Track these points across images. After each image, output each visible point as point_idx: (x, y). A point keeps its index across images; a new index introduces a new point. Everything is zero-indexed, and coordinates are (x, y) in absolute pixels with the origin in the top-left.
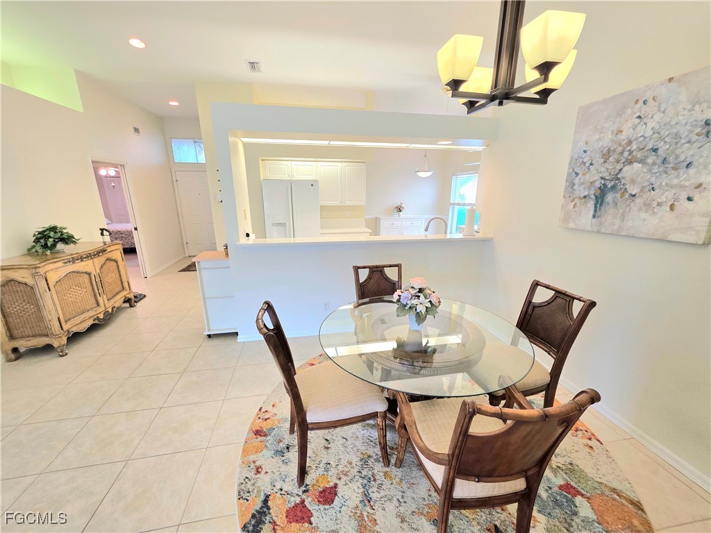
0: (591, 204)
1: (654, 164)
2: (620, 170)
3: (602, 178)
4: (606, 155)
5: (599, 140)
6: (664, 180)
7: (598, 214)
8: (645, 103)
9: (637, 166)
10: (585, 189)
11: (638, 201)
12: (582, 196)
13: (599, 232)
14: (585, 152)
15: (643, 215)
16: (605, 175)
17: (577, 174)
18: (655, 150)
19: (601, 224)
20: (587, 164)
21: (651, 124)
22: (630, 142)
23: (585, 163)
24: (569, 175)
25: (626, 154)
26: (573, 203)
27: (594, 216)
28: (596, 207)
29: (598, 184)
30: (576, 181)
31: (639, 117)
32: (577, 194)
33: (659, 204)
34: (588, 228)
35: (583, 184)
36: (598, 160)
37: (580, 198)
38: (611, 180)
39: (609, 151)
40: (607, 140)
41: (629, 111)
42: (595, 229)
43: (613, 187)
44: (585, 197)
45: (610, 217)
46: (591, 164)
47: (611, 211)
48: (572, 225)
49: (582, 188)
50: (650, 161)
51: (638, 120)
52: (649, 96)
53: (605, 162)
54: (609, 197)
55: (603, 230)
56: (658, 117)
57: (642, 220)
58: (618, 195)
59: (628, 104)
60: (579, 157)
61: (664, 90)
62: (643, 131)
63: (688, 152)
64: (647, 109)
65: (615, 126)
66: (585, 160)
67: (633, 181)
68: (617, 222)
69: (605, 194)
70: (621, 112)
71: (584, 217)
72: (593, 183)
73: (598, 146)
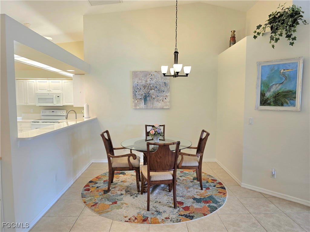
0: (143, 101)
1: (157, 90)
2: (149, 91)
3: (145, 93)
4: (145, 87)
5: (141, 82)
6: (160, 94)
7: (146, 103)
8: (151, 75)
9: (153, 91)
10: (140, 96)
11: (155, 99)
12: (140, 98)
13: (147, 109)
14: (138, 85)
15: (157, 103)
16: (145, 92)
17: (136, 92)
18: (156, 87)
19: (147, 106)
20: (139, 89)
21: (154, 81)
22: (150, 84)
23: (138, 89)
24: (133, 92)
25: (150, 87)
26: (137, 101)
27: (145, 104)
28: (145, 102)
29: (144, 95)
30: (137, 94)
31: (151, 78)
32: (138, 98)
33: (160, 100)
34: (144, 108)
35: (139, 95)
36: (143, 88)
37: (139, 99)
38: (147, 94)
39: (145, 85)
40: (144, 83)
41: (148, 76)
42: (146, 108)
43: (148, 96)
44: (141, 99)
45: (149, 104)
46: (140, 89)
47: (149, 102)
48: (138, 107)
49: (139, 96)
50: (156, 90)
51: (151, 79)
52: (152, 73)
53: (144, 89)
54: (148, 99)
55: (148, 108)
56: (155, 79)
58: (150, 98)
59: (146, 74)
60: (136, 86)
61: (155, 73)
62: (153, 82)
63: (163, 89)
64: (153, 77)
65: (145, 79)
66: (138, 87)
67: (153, 94)
68: (152, 105)
69: (146, 98)
70: (146, 76)
71: (142, 104)
72: (142, 94)
73: (141, 84)
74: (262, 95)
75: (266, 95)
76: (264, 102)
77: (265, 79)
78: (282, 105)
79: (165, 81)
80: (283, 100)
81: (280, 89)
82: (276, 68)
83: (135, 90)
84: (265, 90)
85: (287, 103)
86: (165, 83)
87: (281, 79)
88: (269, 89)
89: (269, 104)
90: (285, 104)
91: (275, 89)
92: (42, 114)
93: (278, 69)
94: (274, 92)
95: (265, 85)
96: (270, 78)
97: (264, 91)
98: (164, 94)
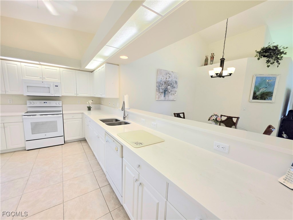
0: (163, 94)
2: (167, 87)
4: (165, 83)
5: (163, 79)
6: (173, 90)
9: (169, 86)
11: (170, 93)
13: (165, 100)
15: (171, 96)
16: (165, 87)
17: (160, 86)
18: (171, 84)
19: (165, 98)
21: (171, 79)
22: (168, 81)
23: (161, 84)
24: (158, 86)
25: (168, 84)
26: (160, 94)
27: (164, 97)
29: (164, 89)
30: (160, 88)
33: (173, 94)
34: (163, 100)
37: (161, 92)
40: (165, 80)
43: (167, 90)
46: (163, 84)
47: (167, 95)
48: (160, 99)
49: (161, 90)
50: (171, 86)
52: (170, 73)
54: (166, 93)
57: (171, 97)
59: (167, 73)
60: (160, 82)
61: (171, 73)
62: (170, 80)
63: (175, 85)
64: (170, 76)
65: (166, 77)
66: (161, 83)
67: (169, 89)
68: (168, 98)
69: (165, 92)
70: (167, 74)
71: (162, 97)
72: (163, 89)
73: (163, 80)
74: (255, 93)
75: (256, 94)
76: (255, 97)
77: (257, 84)
78: (265, 99)
79: (176, 80)
80: (265, 97)
81: (265, 91)
82: (264, 79)
83: (159, 84)
84: (257, 90)
85: (268, 98)
86: (176, 81)
87: (266, 85)
88: (259, 91)
89: (258, 99)
90: (266, 99)
91: (262, 90)
92: (28, 105)
93: (266, 79)
94: (261, 92)
95: (257, 88)
96: (260, 84)
97: (255, 91)
98: (175, 89)
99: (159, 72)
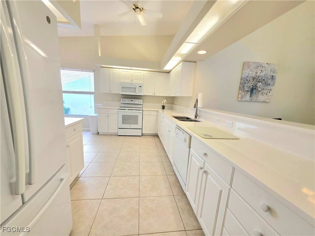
0: (249, 93)
1: (264, 83)
2: (257, 84)
3: (252, 85)
4: (254, 79)
5: (252, 74)
6: (265, 88)
7: (251, 96)
8: (263, 67)
9: (260, 83)
10: (248, 88)
11: (261, 92)
12: (247, 90)
13: (251, 101)
14: (248, 76)
15: (261, 96)
16: (253, 85)
17: (245, 83)
18: (264, 80)
19: (252, 99)
20: (248, 81)
21: (264, 73)
22: (259, 77)
23: (248, 80)
25: (258, 80)
26: (244, 93)
27: (250, 97)
28: (251, 94)
29: (251, 87)
30: (245, 86)
31: (261, 70)
32: (245, 89)
33: (264, 93)
34: (248, 100)
35: (247, 86)
36: (252, 80)
37: (246, 91)
38: (255, 86)
39: (254, 78)
40: (254, 75)
41: (259, 68)
42: (250, 100)
43: (255, 88)
44: (248, 91)
45: (254, 97)
46: (250, 81)
47: (255, 95)
48: (243, 100)
49: (247, 88)
50: (263, 82)
51: (261, 71)
52: (263, 66)
53: (253, 81)
54: (254, 91)
55: (252, 101)
56: (265, 72)
57: (261, 98)
58: (256, 91)
59: (259, 66)
60: (246, 78)
61: (266, 66)
62: (262, 74)
63: (269, 82)
64: (263, 69)
65: (256, 71)
66: (248, 79)
67: (259, 87)
68: (256, 98)
69: (253, 90)
70: (257, 67)
71: (248, 97)
72: (250, 87)
73: (251, 76)
79: (273, 74)
83: (243, 82)
86: (272, 76)
92: (121, 102)
98: (270, 88)
99: (246, 65)
